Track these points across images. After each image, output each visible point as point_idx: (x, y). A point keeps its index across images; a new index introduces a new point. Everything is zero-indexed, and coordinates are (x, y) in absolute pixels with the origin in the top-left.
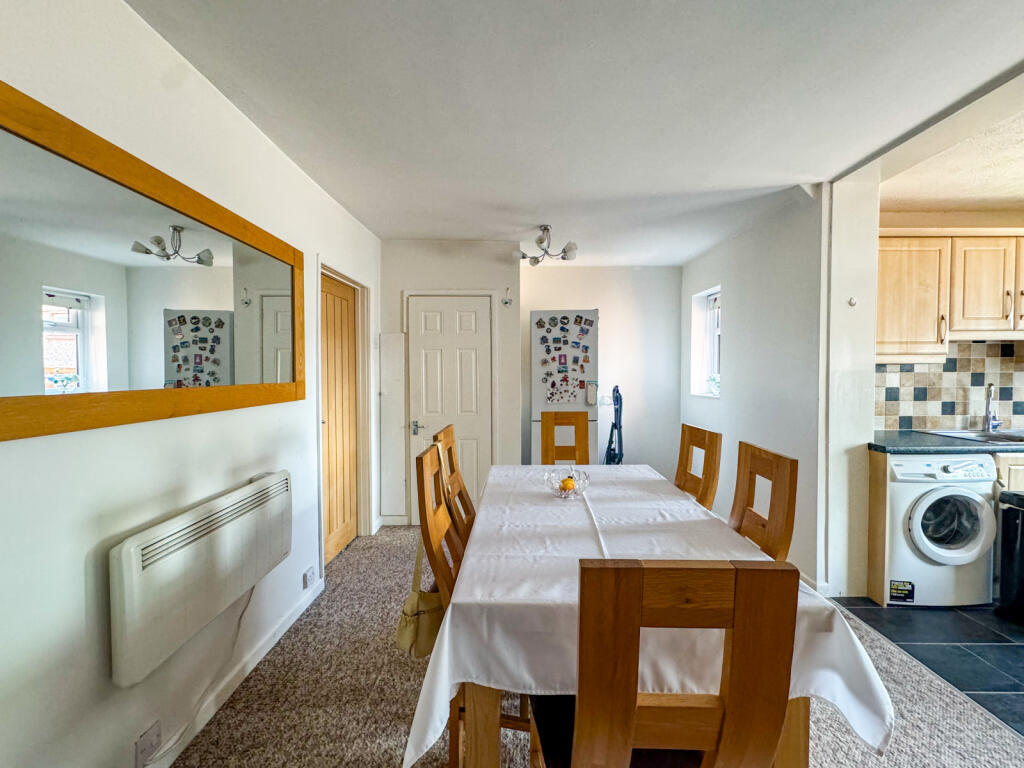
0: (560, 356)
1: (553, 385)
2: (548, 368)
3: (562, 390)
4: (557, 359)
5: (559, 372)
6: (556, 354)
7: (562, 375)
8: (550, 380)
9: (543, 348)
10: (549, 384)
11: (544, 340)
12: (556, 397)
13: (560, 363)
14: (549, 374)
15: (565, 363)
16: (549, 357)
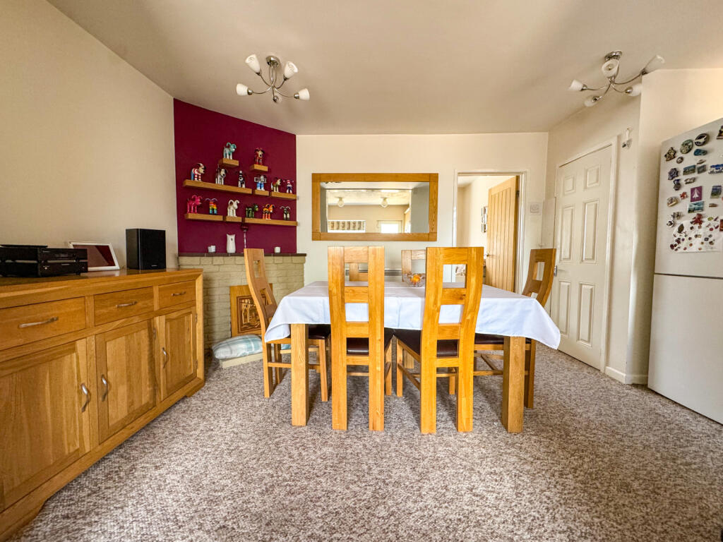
0: (692, 190)
1: (681, 229)
2: (677, 209)
3: (692, 235)
4: (689, 194)
5: (690, 211)
6: (686, 189)
7: (694, 215)
8: (679, 222)
9: (671, 184)
10: (676, 229)
11: (674, 173)
12: (683, 245)
13: (692, 200)
14: (678, 216)
15: (700, 198)
16: (678, 194)
